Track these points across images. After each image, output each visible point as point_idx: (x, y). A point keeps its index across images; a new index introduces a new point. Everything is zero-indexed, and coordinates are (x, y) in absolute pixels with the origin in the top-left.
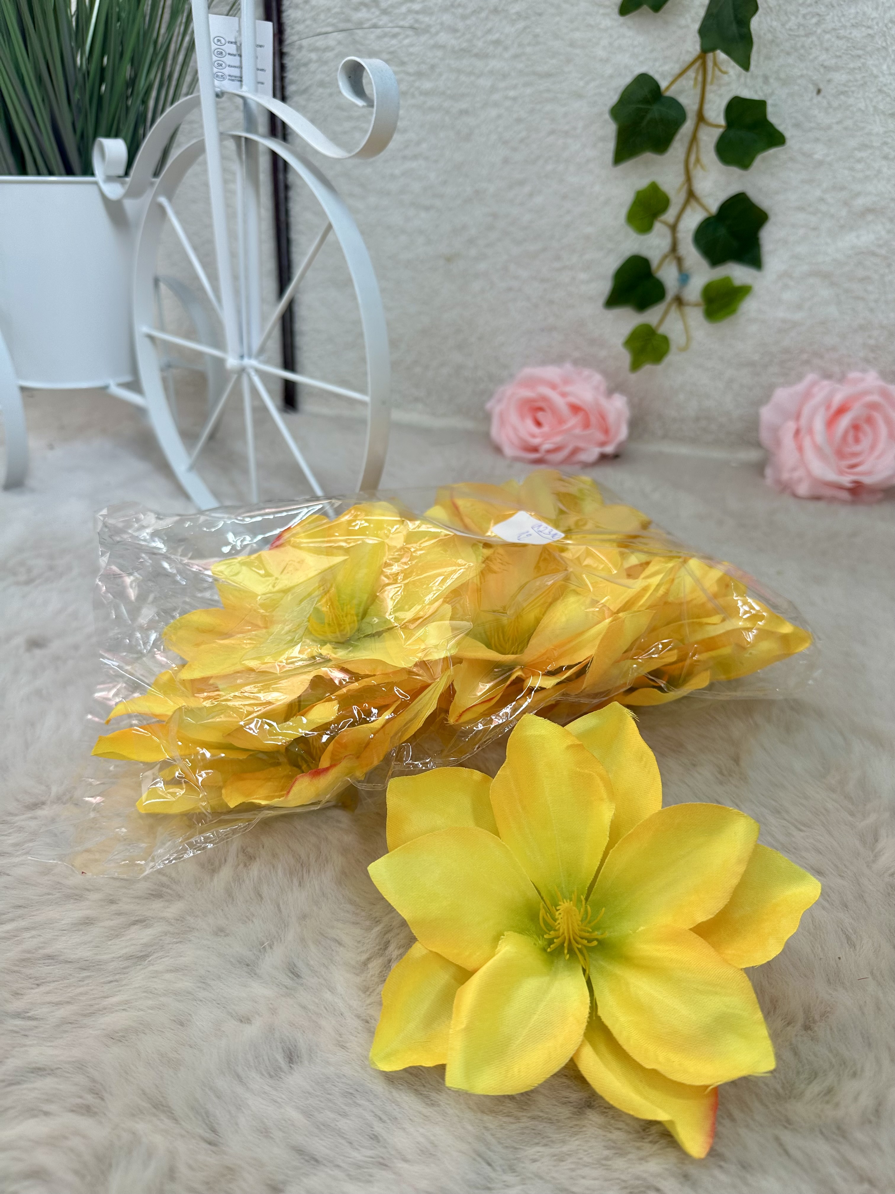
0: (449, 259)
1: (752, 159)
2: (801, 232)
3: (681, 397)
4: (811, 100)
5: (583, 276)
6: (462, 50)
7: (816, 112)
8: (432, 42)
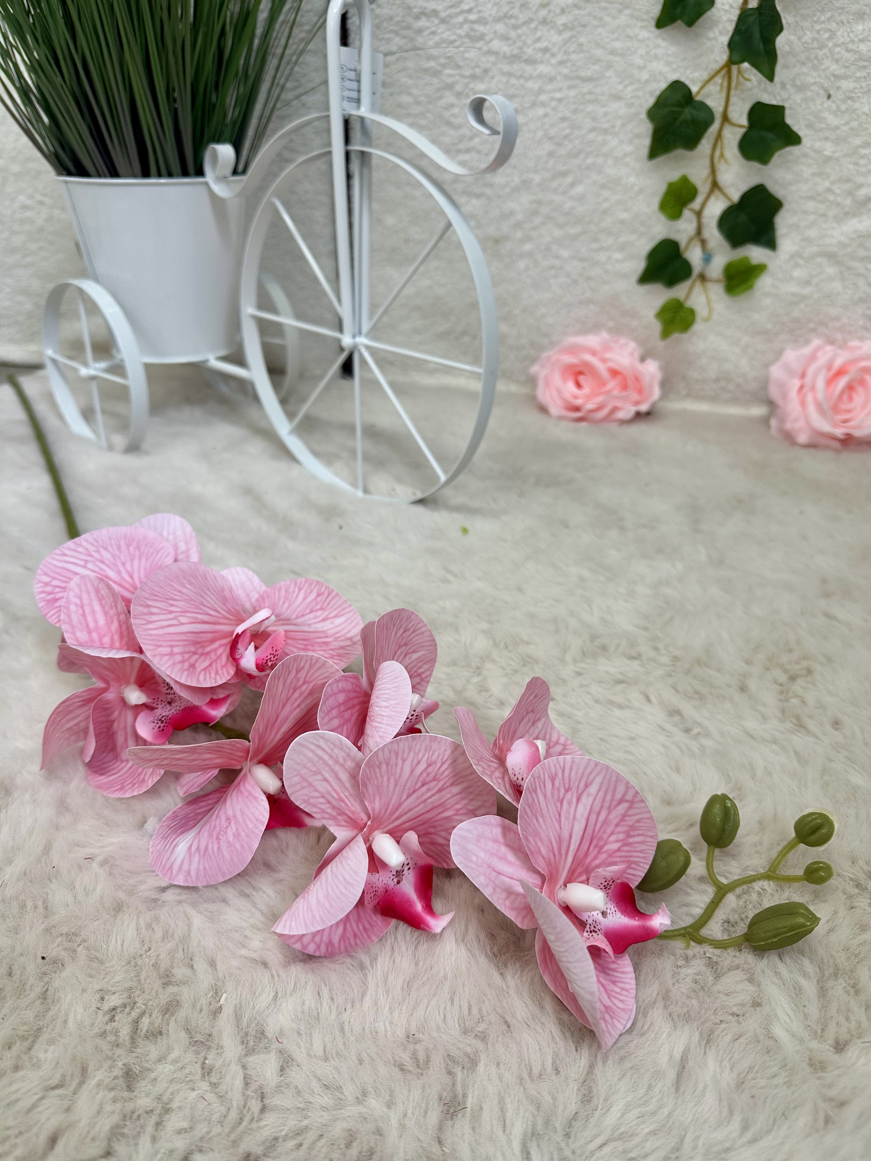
0: (497, 241)
1: (771, 155)
2: (812, 218)
3: (704, 361)
4: (822, 104)
5: (618, 256)
6: (514, 56)
7: (826, 114)
8: (485, 48)
